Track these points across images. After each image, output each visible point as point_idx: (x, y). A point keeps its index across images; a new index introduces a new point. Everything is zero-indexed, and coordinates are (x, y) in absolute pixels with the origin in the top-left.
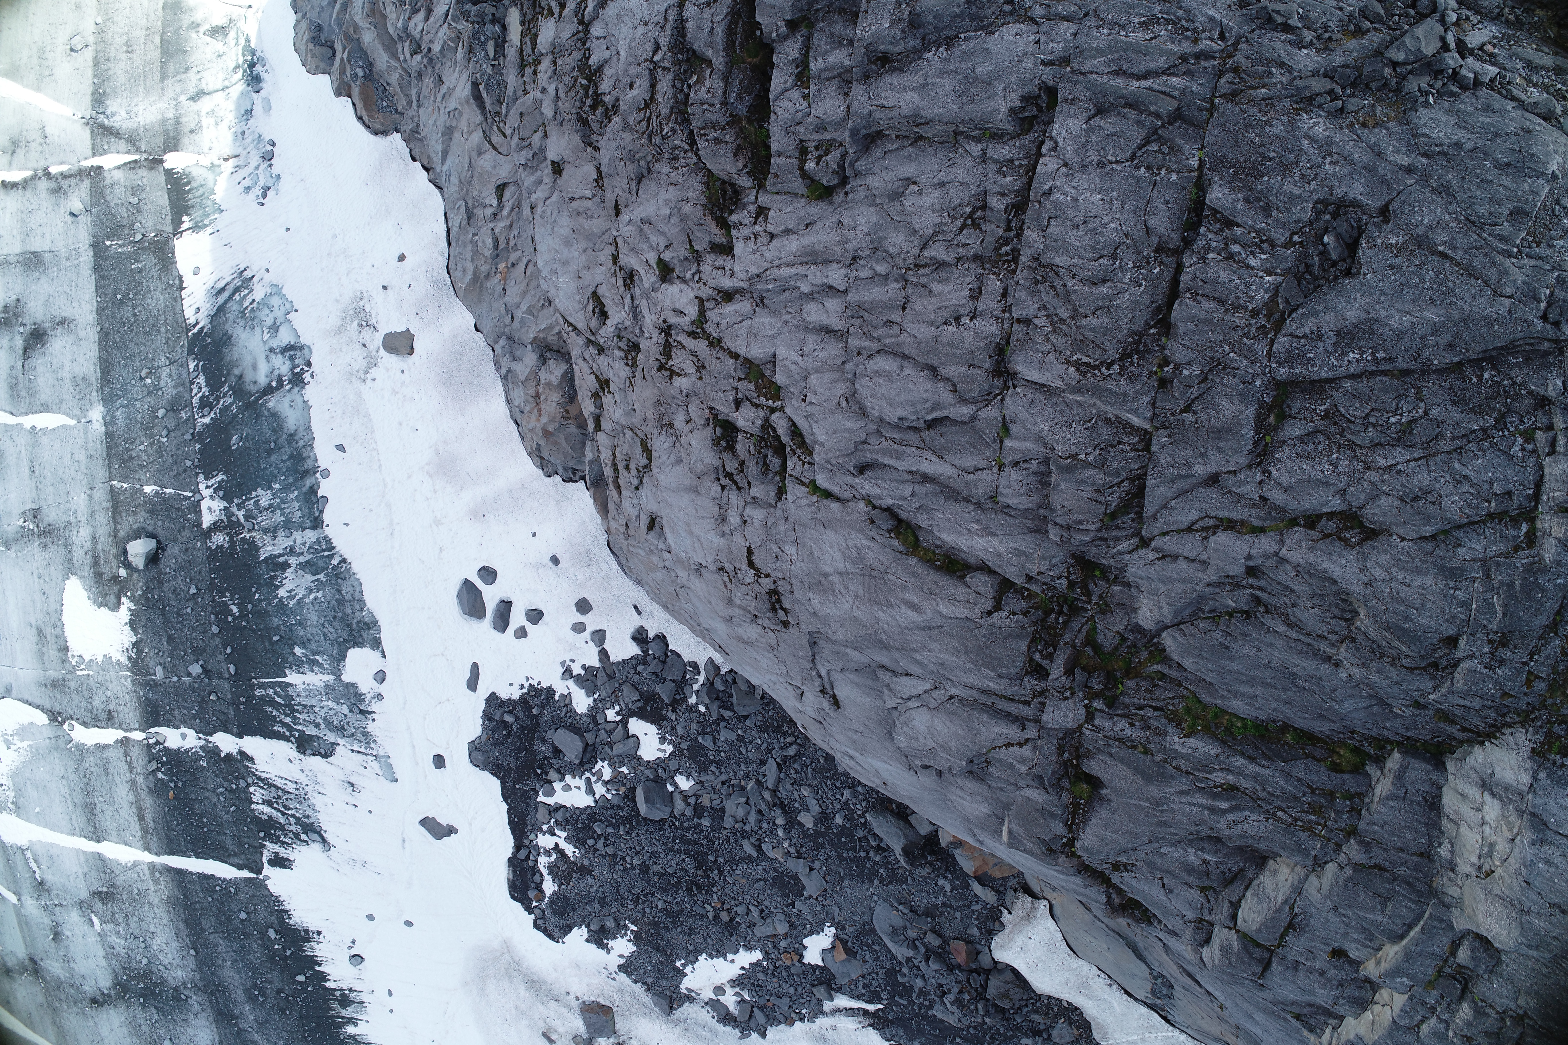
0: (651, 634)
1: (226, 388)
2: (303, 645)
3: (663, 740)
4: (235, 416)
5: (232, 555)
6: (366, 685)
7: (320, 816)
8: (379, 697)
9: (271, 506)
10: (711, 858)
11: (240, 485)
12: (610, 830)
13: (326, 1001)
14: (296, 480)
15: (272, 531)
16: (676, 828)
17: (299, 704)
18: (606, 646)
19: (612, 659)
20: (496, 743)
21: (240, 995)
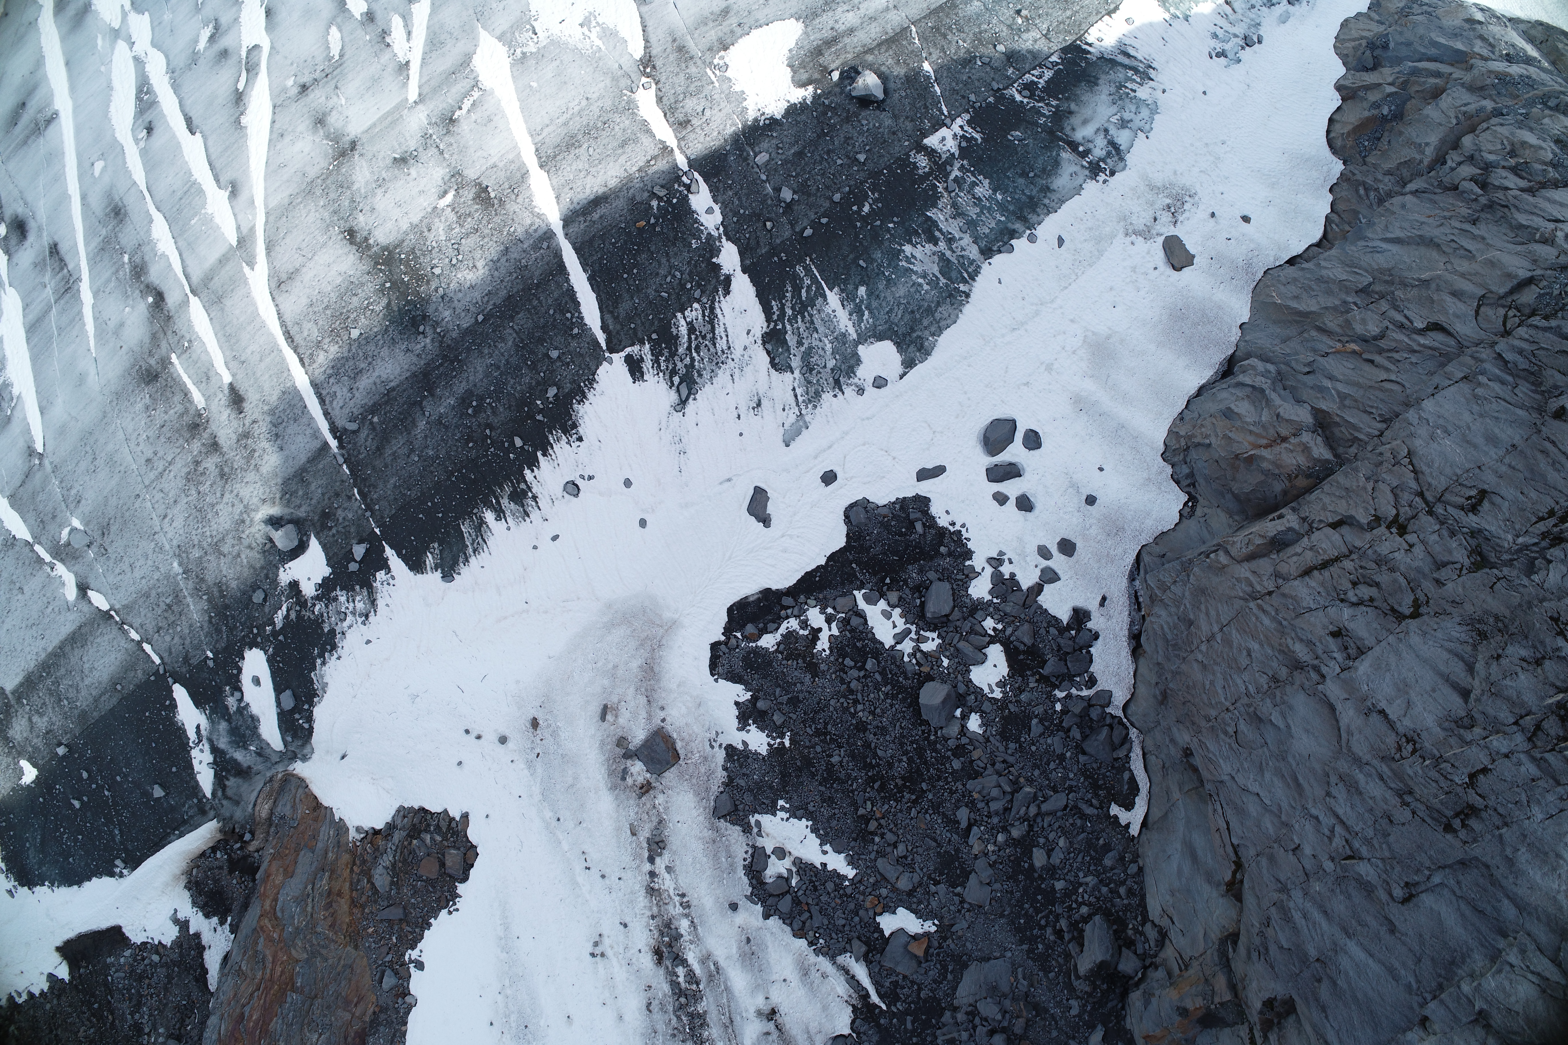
0: (1089, 625)
1: (1054, 103)
2: (870, 293)
3: (1001, 684)
4: (1037, 124)
5: (914, 182)
6: (865, 373)
7: (708, 386)
8: (861, 391)
9: (979, 199)
10: (924, 786)
11: (981, 159)
12: (878, 677)
13: (507, 478)
14: (1013, 213)
15: (958, 213)
16: (927, 739)
17: (811, 316)
18: (1047, 588)
19: (1039, 598)
20: (885, 526)
21: (460, 388)
